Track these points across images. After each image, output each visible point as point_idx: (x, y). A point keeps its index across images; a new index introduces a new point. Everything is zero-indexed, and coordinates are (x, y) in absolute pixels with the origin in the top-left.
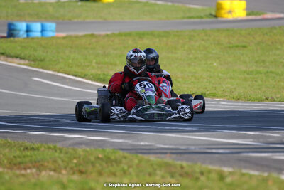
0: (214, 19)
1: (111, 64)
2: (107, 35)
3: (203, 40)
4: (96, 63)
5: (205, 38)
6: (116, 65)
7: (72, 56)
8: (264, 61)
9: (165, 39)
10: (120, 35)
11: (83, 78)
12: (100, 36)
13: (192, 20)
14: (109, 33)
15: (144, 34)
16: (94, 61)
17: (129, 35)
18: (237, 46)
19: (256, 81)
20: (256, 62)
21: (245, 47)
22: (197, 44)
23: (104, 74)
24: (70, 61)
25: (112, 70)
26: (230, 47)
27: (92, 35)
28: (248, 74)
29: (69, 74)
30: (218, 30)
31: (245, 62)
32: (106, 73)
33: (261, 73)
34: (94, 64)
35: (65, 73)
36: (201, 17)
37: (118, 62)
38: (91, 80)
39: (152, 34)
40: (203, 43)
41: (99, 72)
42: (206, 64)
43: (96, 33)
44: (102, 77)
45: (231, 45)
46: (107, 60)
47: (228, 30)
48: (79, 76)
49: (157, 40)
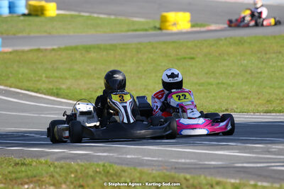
0: (159, 32)
1: (61, 78)
2: (53, 50)
3: (150, 53)
4: (46, 77)
5: (153, 51)
6: (66, 79)
7: (21, 70)
8: (213, 72)
9: (112, 52)
10: (66, 49)
11: (36, 92)
12: (46, 50)
13: (138, 33)
14: (55, 47)
15: (90, 48)
16: (44, 76)
17: (76, 48)
18: (185, 58)
19: (209, 93)
20: (206, 74)
21: (192, 58)
22: (145, 56)
23: (57, 89)
24: (20, 76)
25: (63, 84)
26: (178, 59)
27: (39, 50)
28: (199, 86)
29: (21, 89)
30: (165, 42)
31: (195, 74)
32: (58, 87)
33: (212, 85)
34: (44, 79)
35: (18, 88)
36: (146, 30)
37: (68, 76)
38: (45, 94)
39: (99, 48)
40: (151, 55)
41: (51, 87)
42: (156, 76)
43: (42, 47)
44: (55, 91)
45: (179, 57)
46: (56, 74)
47: (174, 42)
48: (32, 91)
49: (105, 53)
